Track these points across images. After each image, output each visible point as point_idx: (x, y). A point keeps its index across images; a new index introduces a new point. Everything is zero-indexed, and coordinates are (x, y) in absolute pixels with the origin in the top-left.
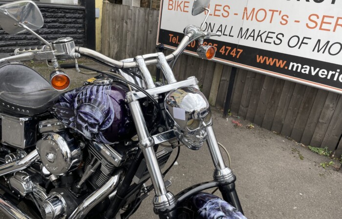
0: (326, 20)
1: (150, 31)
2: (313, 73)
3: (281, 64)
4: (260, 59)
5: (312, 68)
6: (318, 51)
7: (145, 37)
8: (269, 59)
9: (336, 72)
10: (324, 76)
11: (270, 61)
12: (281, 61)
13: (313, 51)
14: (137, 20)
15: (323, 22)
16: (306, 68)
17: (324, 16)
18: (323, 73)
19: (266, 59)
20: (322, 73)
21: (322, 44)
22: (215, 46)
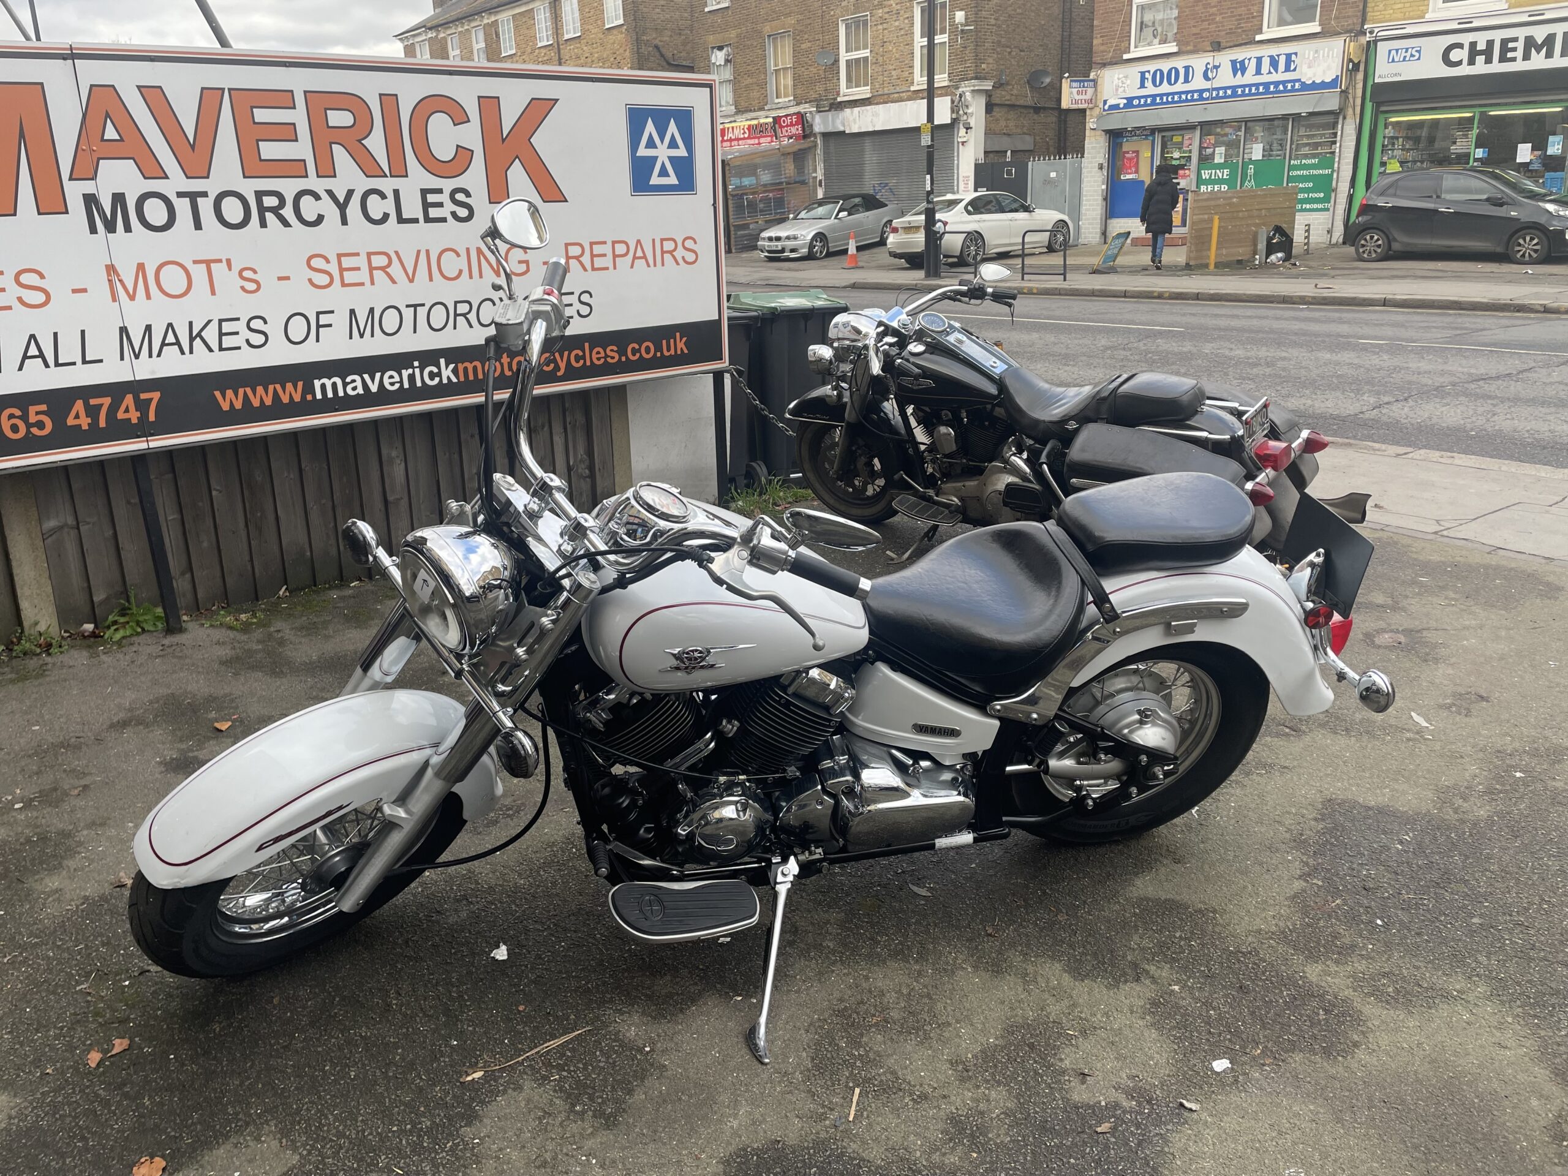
0: (347, 262)
2: (374, 388)
3: (291, 393)
4: (228, 400)
5: (366, 376)
6: (362, 336)
8: (254, 393)
9: (413, 368)
10: (397, 386)
11: (261, 396)
12: (289, 386)
13: (351, 338)
15: (342, 270)
16: (354, 381)
17: (339, 256)
19: (245, 393)
20: (391, 380)
21: (362, 317)
22: (37, 413)
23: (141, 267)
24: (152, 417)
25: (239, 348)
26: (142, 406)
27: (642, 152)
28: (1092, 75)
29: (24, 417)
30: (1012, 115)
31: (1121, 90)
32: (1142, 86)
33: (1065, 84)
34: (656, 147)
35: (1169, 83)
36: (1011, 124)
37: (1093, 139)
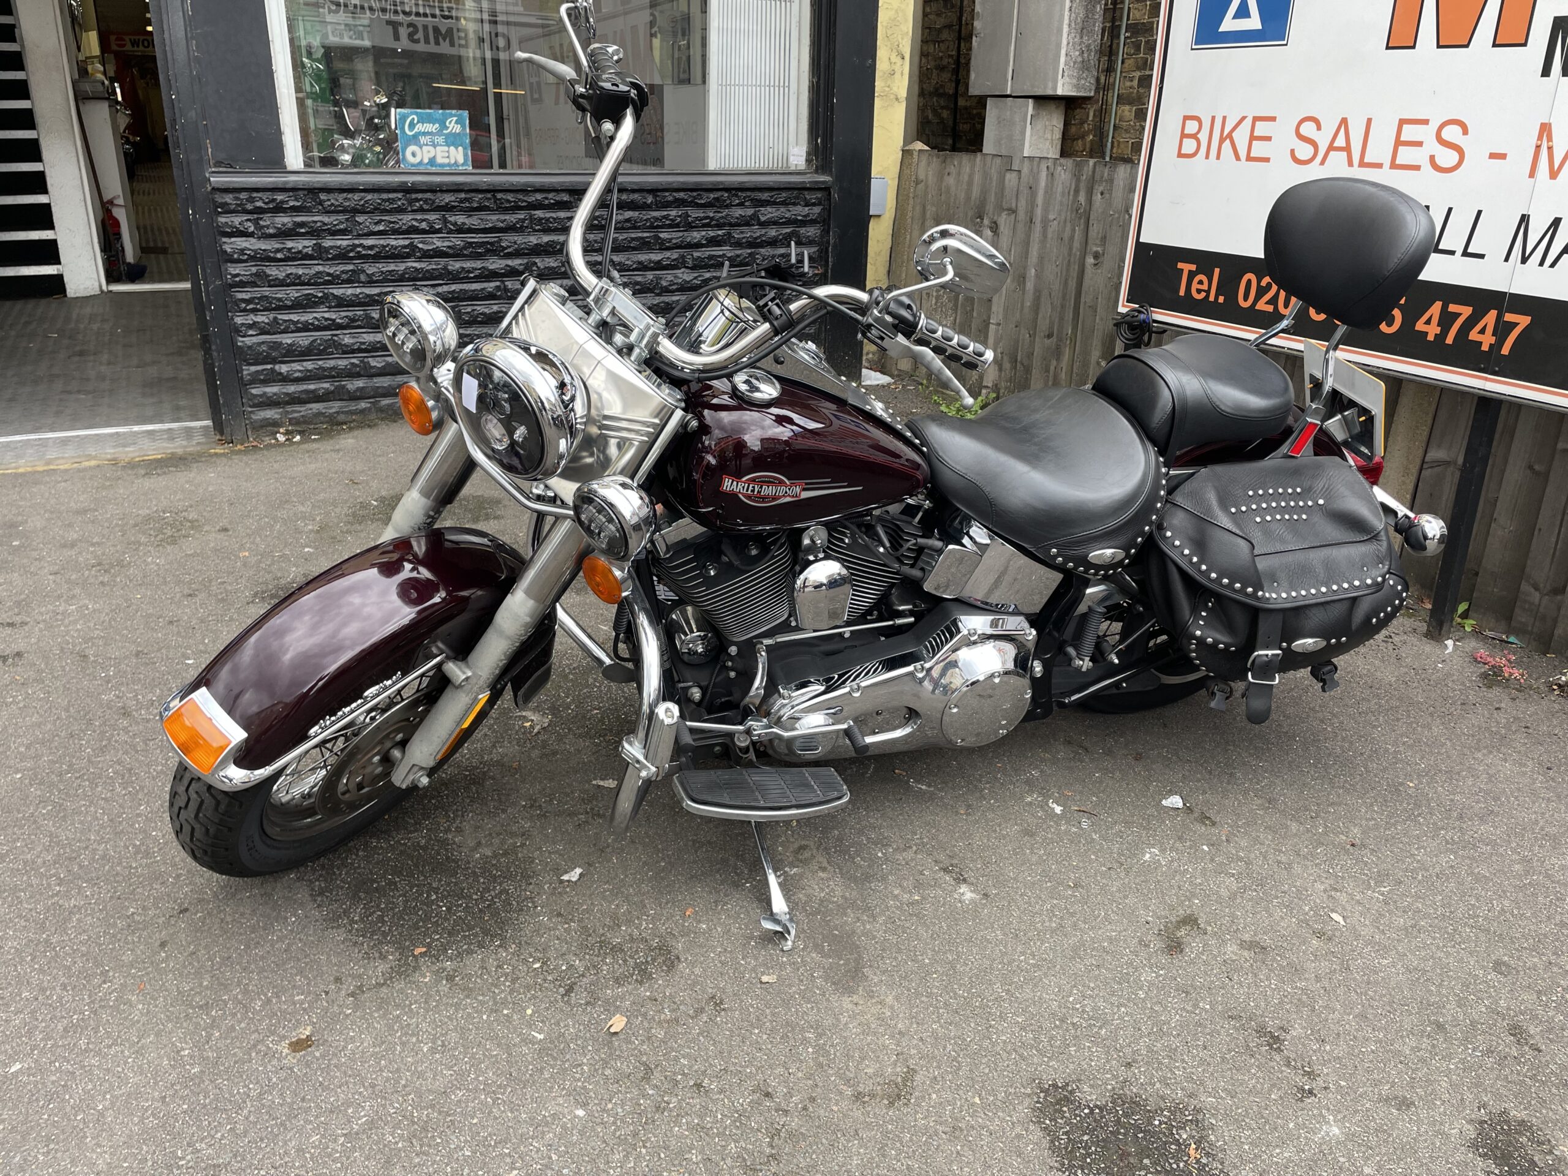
1: (1096, 256)
7: (1072, 284)
14: (1039, 211)
24: (1506, 351)
26: (1502, 331)
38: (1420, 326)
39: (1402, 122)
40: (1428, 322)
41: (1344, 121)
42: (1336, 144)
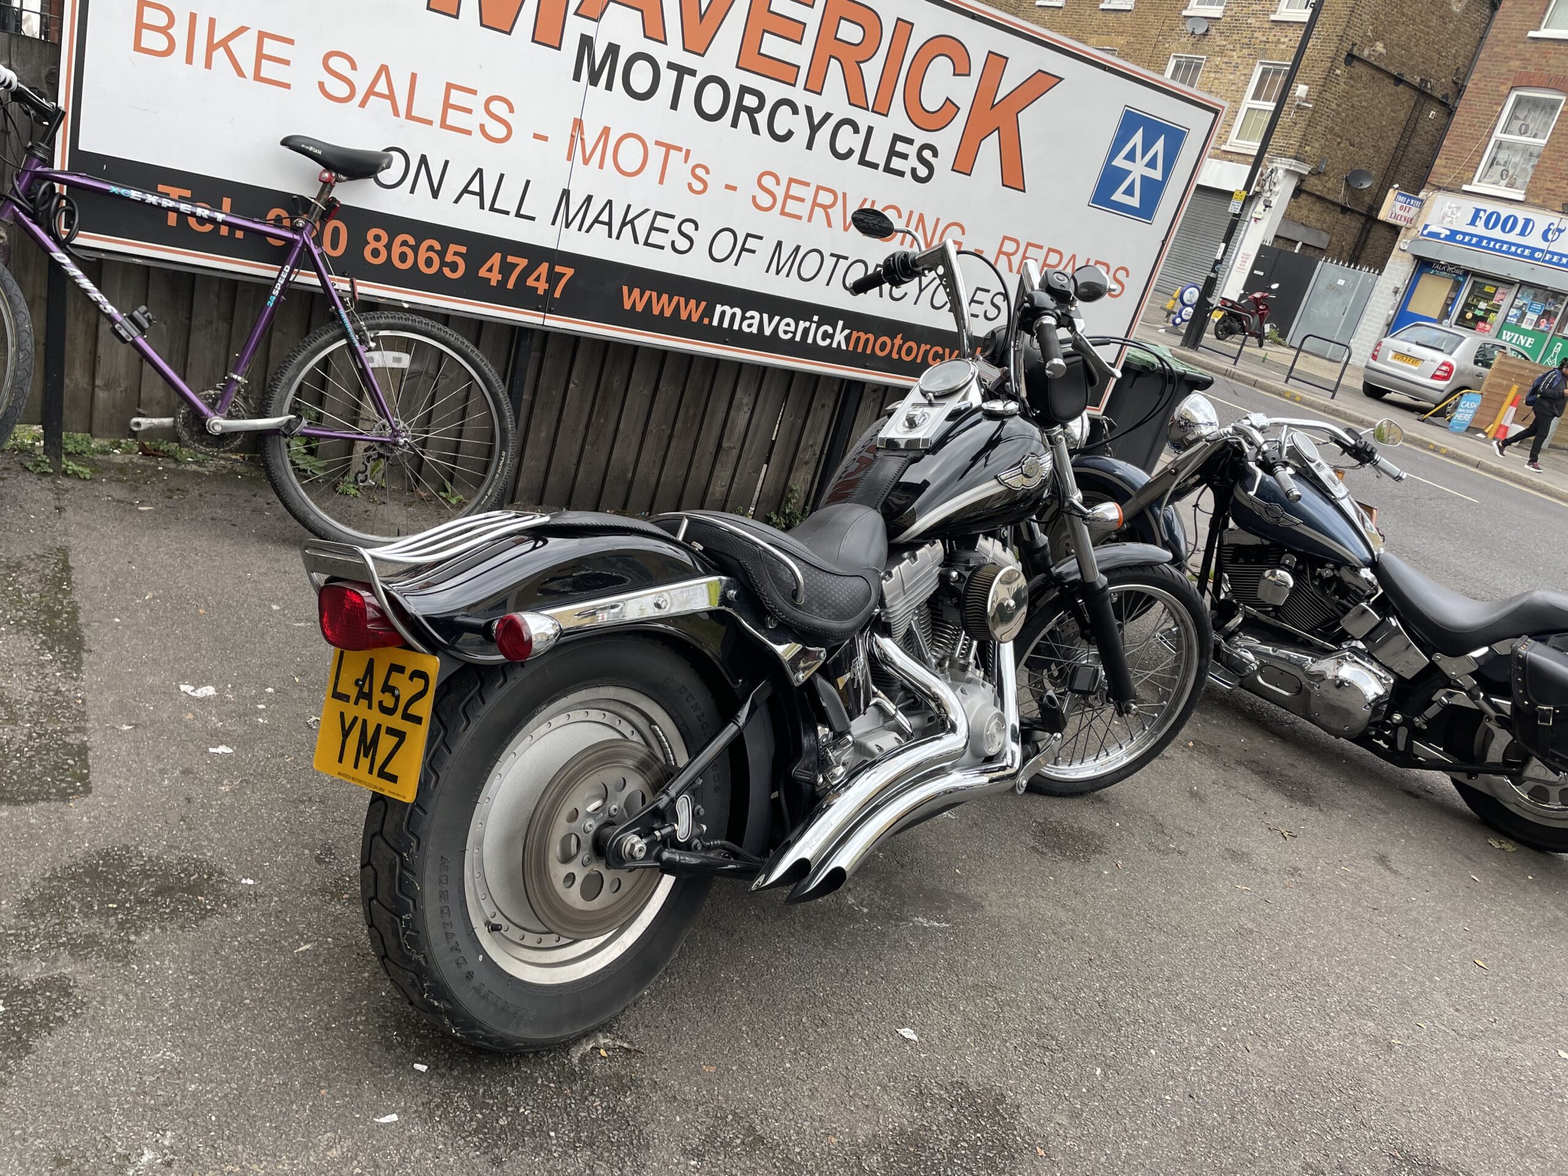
0: (796, 190)
2: (768, 331)
3: (692, 310)
4: (633, 299)
5: (765, 316)
6: (778, 272)
8: (658, 300)
9: (812, 322)
10: (790, 335)
11: (663, 305)
12: (693, 302)
13: (767, 271)
15: (787, 196)
16: (752, 317)
17: (791, 181)
18: (787, 328)
19: (650, 296)
21: (786, 252)
22: (456, 254)
23: (606, 131)
24: (557, 295)
25: (662, 248)
26: (553, 278)
27: (1119, 162)
28: (1422, 195)
29: (442, 254)
30: (1318, 207)
31: (1447, 219)
32: (1473, 223)
33: (1391, 194)
34: (1134, 161)
35: (1503, 229)
36: (1313, 216)
37: (1398, 260)
38: (483, 273)
39: (450, 86)
40: (490, 270)
41: (384, 68)
42: (376, 90)
